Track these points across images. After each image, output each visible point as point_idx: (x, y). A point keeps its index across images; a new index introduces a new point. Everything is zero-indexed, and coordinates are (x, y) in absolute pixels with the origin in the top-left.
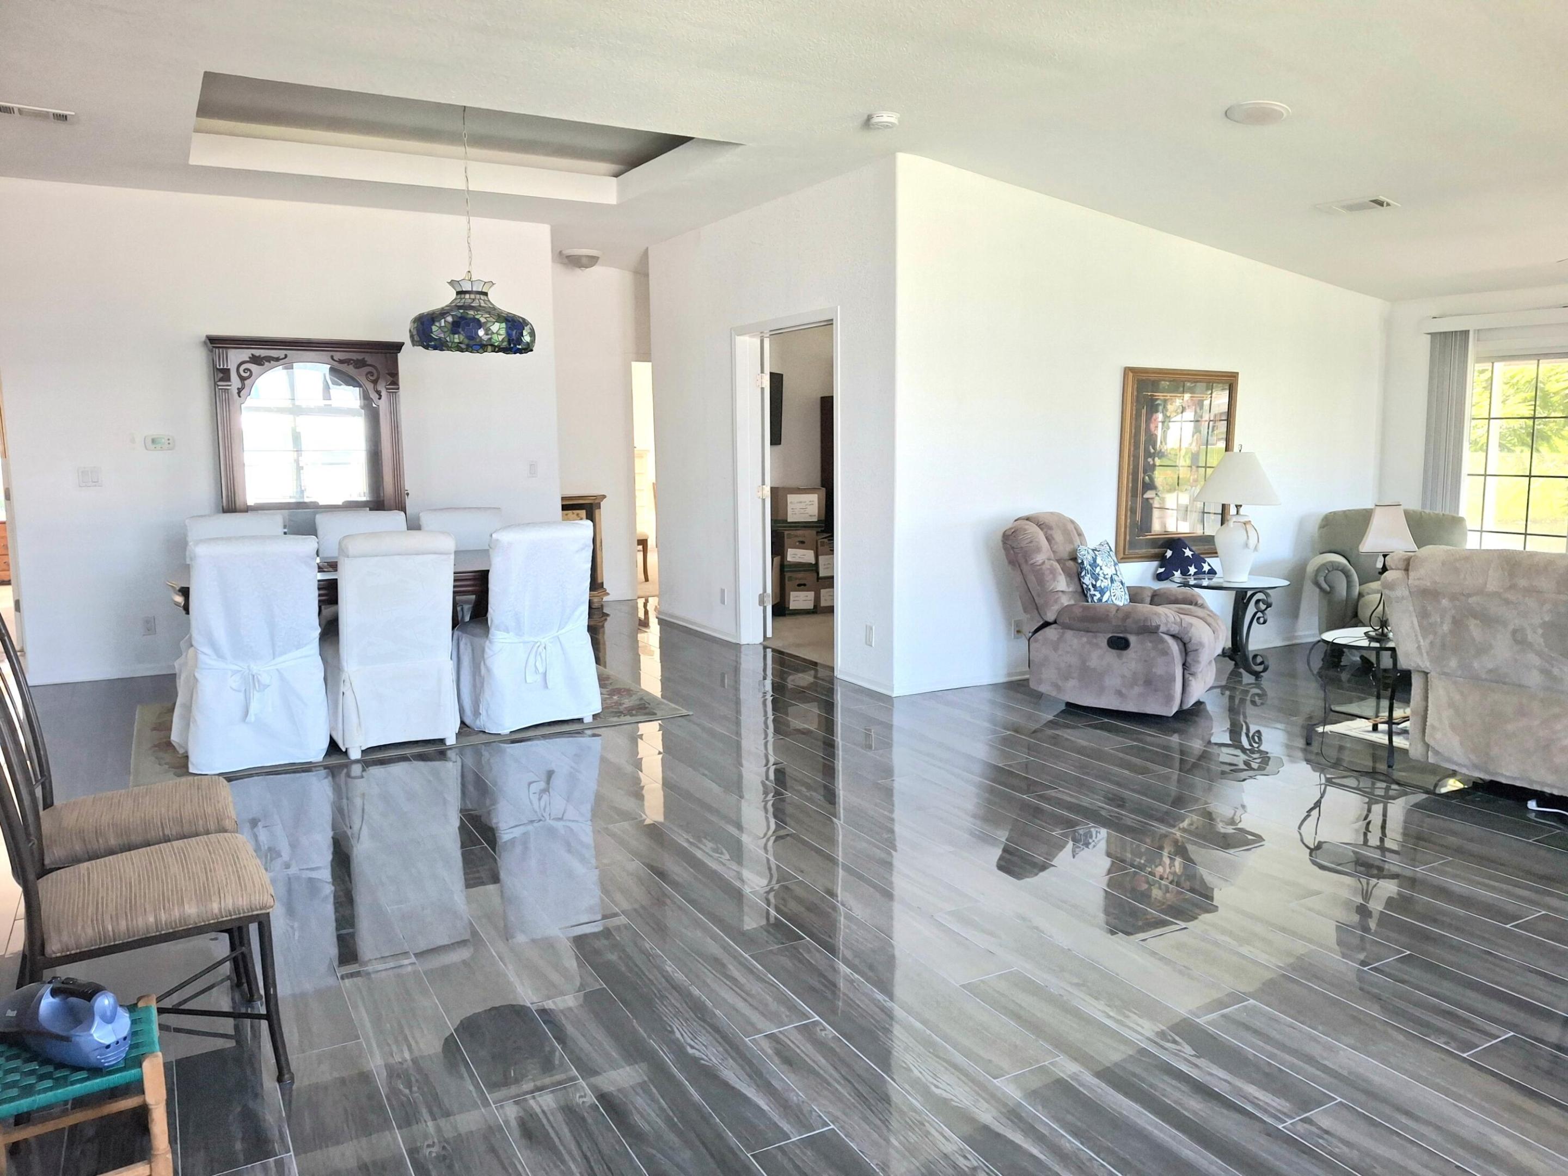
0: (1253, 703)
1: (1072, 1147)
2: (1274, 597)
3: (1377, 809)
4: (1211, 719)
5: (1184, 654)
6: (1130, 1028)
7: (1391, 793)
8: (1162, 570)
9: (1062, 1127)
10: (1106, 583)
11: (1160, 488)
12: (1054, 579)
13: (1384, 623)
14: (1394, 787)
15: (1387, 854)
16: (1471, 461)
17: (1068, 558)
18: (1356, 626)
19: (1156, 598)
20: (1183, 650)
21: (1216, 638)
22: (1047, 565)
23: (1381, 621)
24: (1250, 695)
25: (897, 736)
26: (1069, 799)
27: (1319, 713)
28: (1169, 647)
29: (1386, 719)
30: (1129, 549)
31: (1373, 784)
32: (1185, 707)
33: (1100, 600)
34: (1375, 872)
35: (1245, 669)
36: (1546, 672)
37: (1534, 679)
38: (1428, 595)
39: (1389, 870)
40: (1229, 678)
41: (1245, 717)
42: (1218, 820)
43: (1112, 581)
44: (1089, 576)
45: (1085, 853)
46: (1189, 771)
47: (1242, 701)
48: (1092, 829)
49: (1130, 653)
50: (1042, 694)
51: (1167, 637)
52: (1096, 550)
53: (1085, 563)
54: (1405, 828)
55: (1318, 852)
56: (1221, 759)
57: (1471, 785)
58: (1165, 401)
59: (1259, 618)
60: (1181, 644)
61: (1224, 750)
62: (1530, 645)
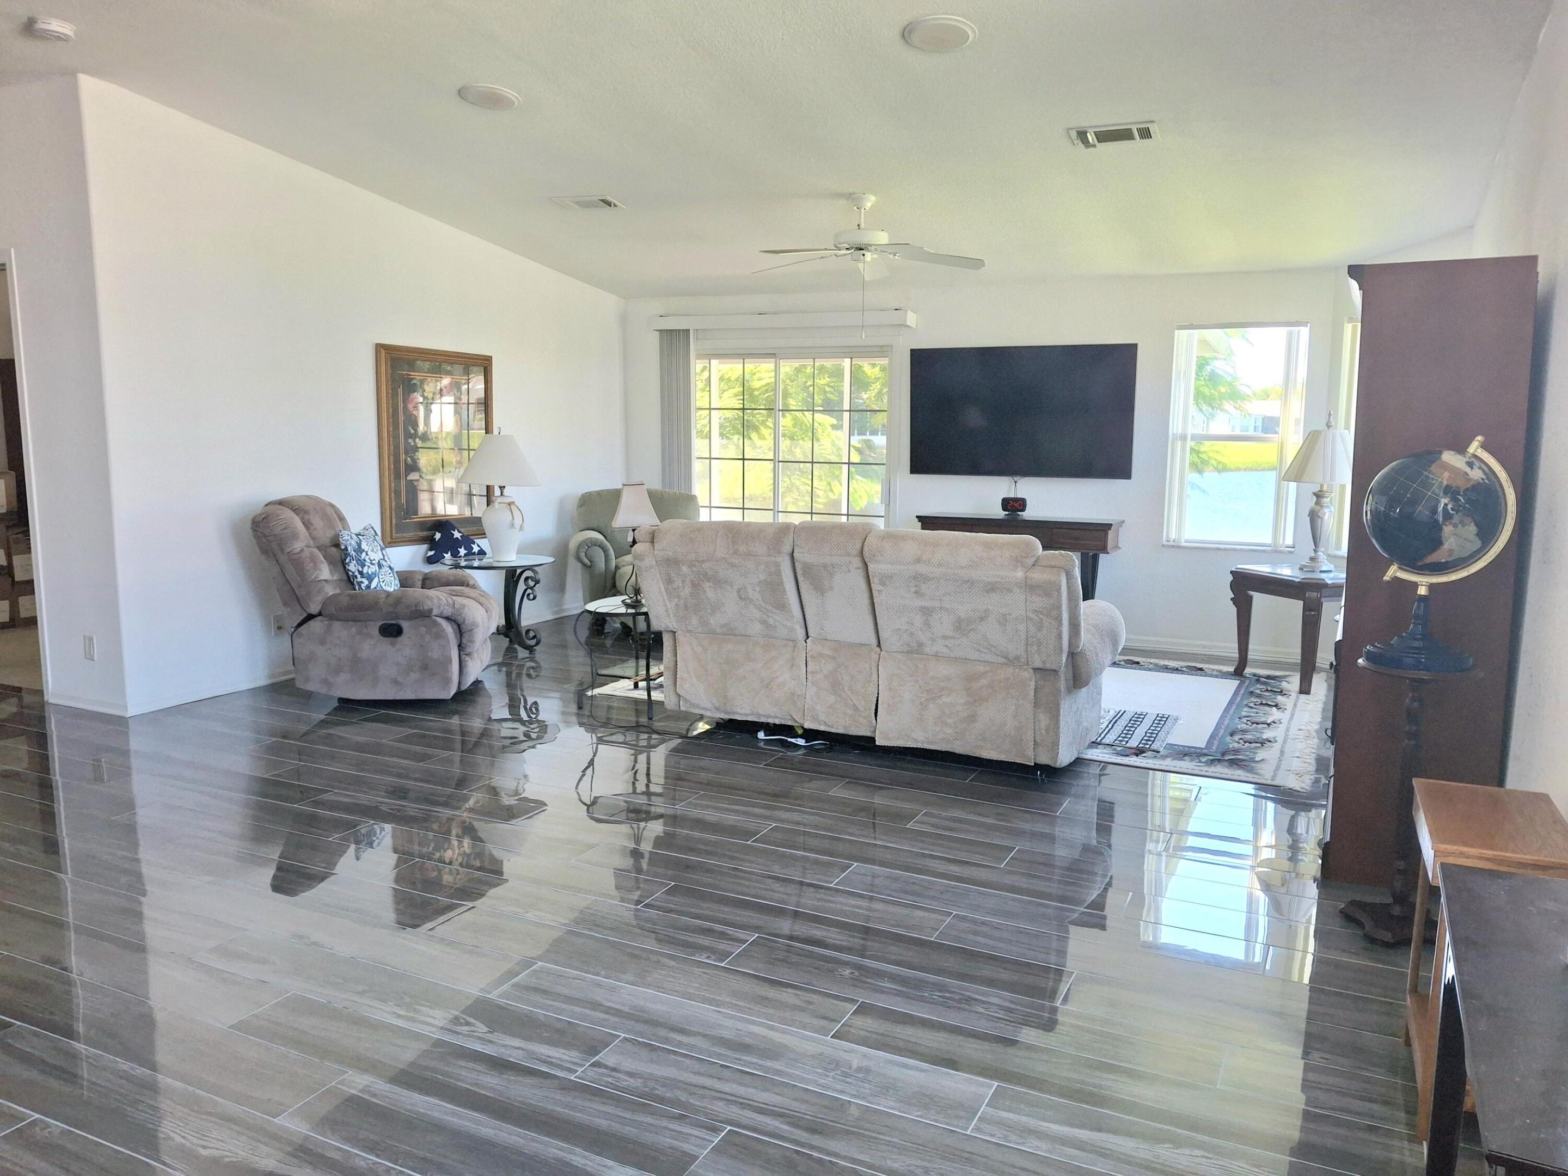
0: (529, 676)
1: (367, 1164)
2: (542, 574)
3: (642, 758)
4: (490, 697)
5: (458, 634)
6: (423, 1023)
7: (653, 742)
8: (432, 553)
9: (354, 1146)
10: (374, 569)
11: (424, 470)
12: (316, 567)
13: (637, 591)
14: (654, 736)
15: (653, 798)
16: (699, 447)
17: (329, 545)
18: (615, 595)
19: (427, 582)
20: (458, 631)
21: (489, 618)
22: (307, 553)
23: (635, 590)
24: (525, 669)
25: (135, 763)
26: (346, 800)
27: (588, 679)
28: (444, 630)
29: (644, 677)
30: (396, 533)
31: (638, 736)
32: (464, 688)
33: (368, 587)
34: (644, 816)
35: (520, 645)
36: (763, 622)
37: (757, 628)
38: (671, 563)
39: (655, 812)
40: (505, 655)
41: (522, 690)
42: (503, 794)
43: (380, 566)
44: (355, 562)
45: (368, 854)
46: (470, 751)
47: (519, 675)
48: (375, 826)
49: (403, 638)
50: (312, 692)
51: (439, 619)
52: (360, 535)
53: (349, 548)
54: (666, 772)
55: (594, 806)
56: (503, 734)
57: (714, 725)
58: (422, 382)
59: (529, 595)
60: (455, 627)
61: (505, 725)
62: (751, 601)
